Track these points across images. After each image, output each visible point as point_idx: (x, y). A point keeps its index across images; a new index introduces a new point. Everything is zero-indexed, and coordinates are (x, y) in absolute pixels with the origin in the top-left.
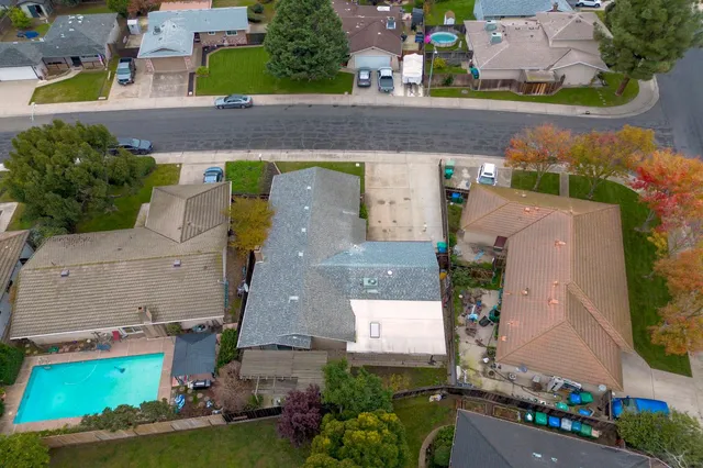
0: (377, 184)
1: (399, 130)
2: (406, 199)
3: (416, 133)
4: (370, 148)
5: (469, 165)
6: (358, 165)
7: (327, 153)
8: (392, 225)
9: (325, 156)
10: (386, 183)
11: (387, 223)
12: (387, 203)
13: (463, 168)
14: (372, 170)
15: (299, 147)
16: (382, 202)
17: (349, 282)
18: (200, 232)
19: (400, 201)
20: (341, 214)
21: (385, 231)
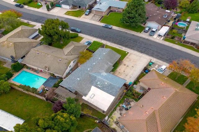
0: (128, 60)
1: (146, 47)
2: (132, 67)
3: (151, 50)
4: (134, 49)
5: (160, 64)
6: (126, 53)
7: (121, 46)
8: (123, 72)
9: (120, 47)
10: (130, 60)
11: (122, 71)
12: (126, 66)
13: (157, 64)
14: (130, 55)
15: (115, 43)
16: (125, 65)
17: (95, 81)
18: (72, 55)
19: (130, 66)
20: (108, 63)
21: (119, 73)
